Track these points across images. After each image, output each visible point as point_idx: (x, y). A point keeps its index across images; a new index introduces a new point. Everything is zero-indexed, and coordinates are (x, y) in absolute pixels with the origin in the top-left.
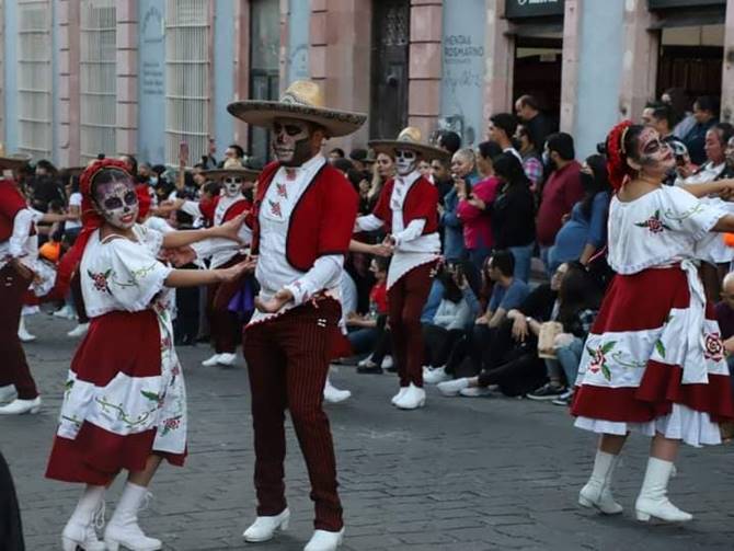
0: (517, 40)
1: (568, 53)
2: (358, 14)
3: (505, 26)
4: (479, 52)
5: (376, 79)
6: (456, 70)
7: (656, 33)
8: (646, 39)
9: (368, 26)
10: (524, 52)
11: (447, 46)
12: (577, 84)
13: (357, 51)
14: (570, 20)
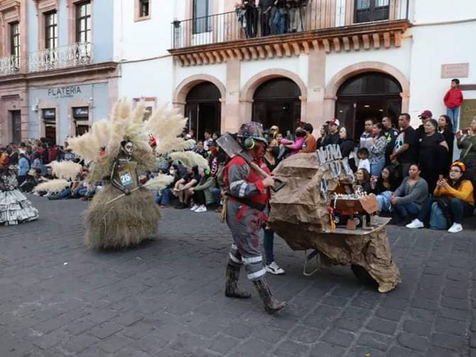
0: (46, 123)
1: (57, 126)
2: (9, 117)
3: (43, 120)
4: (38, 125)
5: (14, 130)
6: (32, 128)
7: (75, 122)
8: (73, 124)
9: (11, 120)
10: (47, 125)
11: (29, 123)
12: (59, 131)
13: (9, 125)
14: (57, 119)
